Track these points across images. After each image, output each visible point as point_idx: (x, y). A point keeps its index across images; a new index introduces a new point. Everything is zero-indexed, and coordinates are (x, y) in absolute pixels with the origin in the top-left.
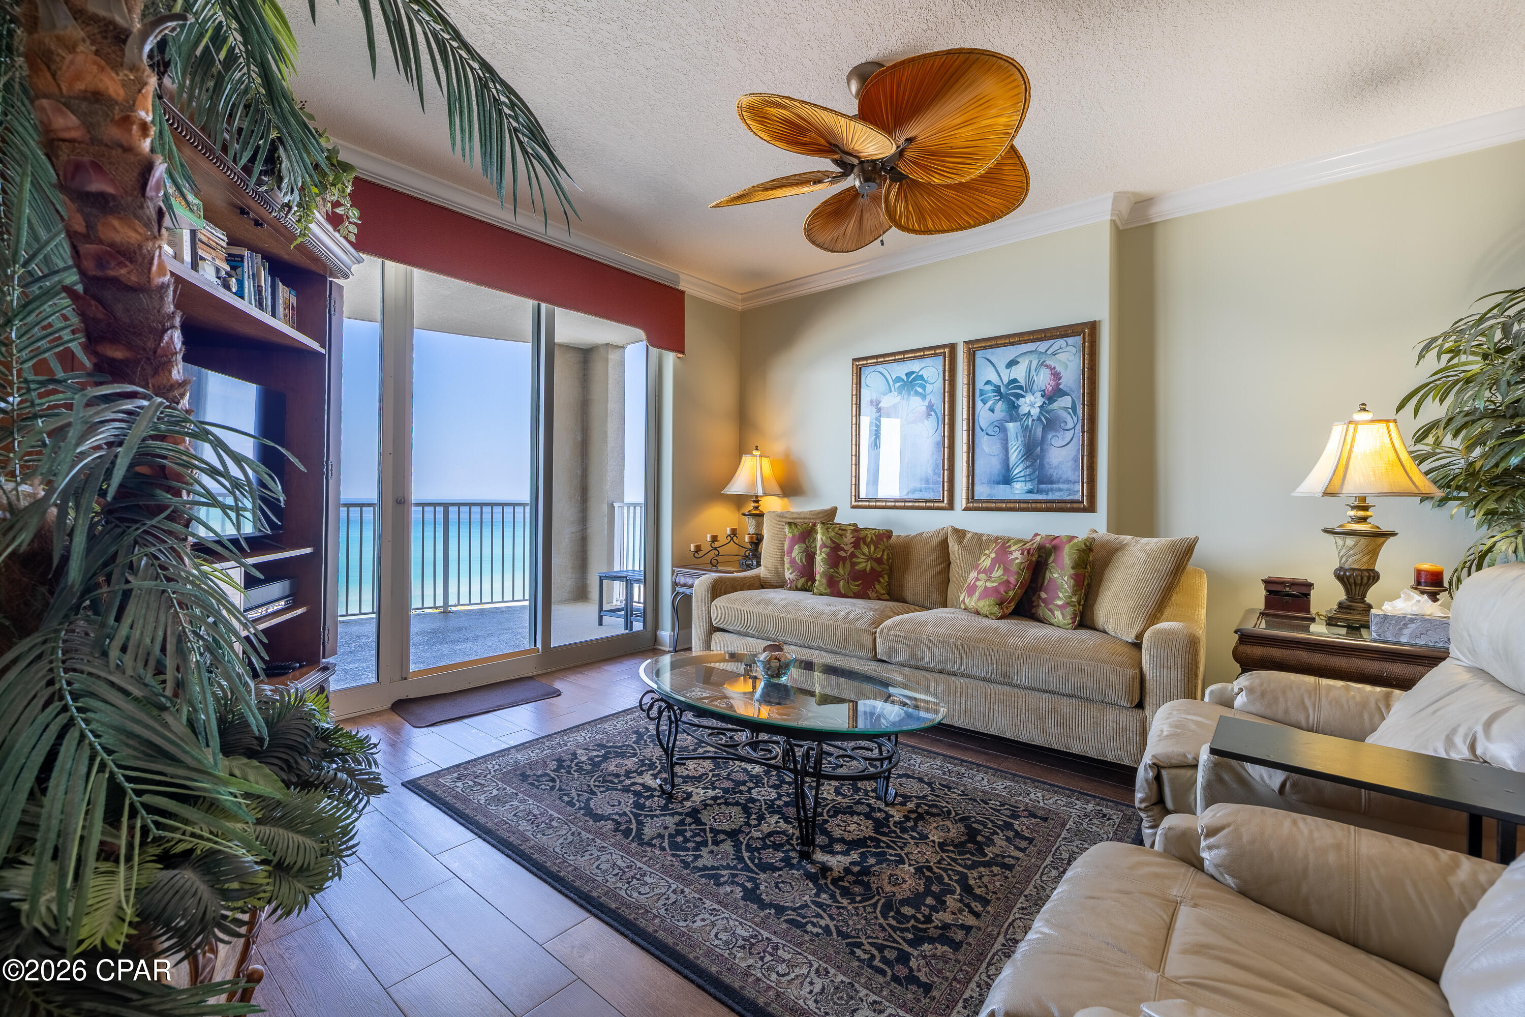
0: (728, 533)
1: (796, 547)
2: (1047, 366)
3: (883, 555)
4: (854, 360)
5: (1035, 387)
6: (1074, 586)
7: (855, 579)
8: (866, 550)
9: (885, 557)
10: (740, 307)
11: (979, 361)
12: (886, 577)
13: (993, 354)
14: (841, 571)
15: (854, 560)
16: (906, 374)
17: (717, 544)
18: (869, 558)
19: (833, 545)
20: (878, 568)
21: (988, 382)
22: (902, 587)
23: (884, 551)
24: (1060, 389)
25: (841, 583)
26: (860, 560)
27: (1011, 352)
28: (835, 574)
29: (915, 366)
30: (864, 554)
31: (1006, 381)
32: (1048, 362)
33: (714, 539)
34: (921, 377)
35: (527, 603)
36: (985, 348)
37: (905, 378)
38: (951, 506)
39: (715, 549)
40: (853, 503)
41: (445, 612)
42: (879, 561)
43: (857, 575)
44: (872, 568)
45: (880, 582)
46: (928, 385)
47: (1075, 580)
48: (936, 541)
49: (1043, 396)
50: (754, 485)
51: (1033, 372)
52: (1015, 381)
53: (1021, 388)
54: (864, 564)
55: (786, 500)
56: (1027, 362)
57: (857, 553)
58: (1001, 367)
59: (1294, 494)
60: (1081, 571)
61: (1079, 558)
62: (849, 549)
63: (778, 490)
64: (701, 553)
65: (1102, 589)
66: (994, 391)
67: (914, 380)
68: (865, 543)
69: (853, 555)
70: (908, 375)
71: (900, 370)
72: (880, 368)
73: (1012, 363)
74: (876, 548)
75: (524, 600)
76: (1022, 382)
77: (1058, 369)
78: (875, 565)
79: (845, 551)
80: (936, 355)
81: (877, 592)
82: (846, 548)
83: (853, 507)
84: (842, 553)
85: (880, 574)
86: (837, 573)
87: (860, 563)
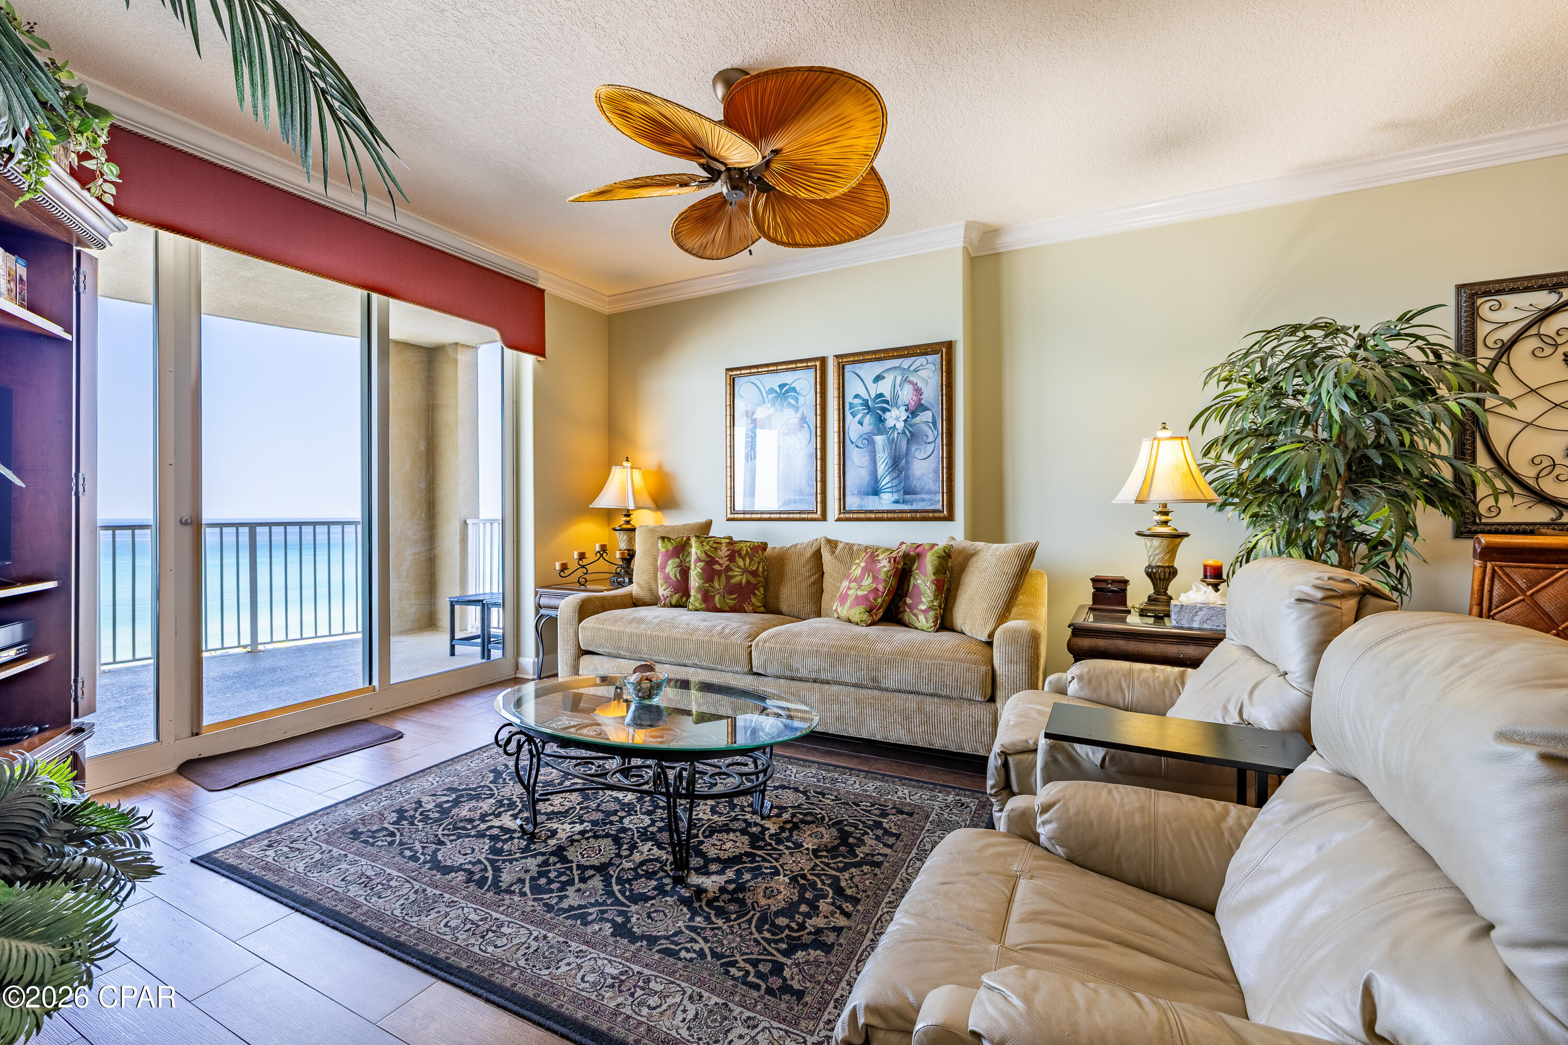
0: (598, 549)
1: (670, 562)
2: (910, 382)
3: (758, 567)
4: (727, 370)
5: (899, 402)
6: (935, 591)
7: (731, 593)
8: (741, 563)
9: (761, 569)
10: (606, 310)
11: (848, 375)
12: (762, 589)
13: (860, 368)
14: (716, 585)
15: (730, 573)
16: (779, 386)
17: (585, 562)
18: (745, 571)
19: (708, 559)
20: (753, 581)
21: (857, 396)
22: (777, 598)
23: (759, 563)
24: (922, 405)
25: (717, 597)
26: (736, 573)
27: (877, 368)
28: (710, 589)
29: (787, 378)
30: (739, 567)
31: (873, 396)
32: (911, 378)
33: (582, 556)
34: (794, 390)
35: (359, 636)
36: (854, 362)
37: (778, 390)
38: (824, 518)
39: (583, 567)
40: (730, 516)
41: (254, 652)
42: (754, 574)
43: (732, 589)
44: (748, 581)
45: (755, 595)
46: (800, 397)
47: (936, 585)
48: (809, 553)
49: (906, 410)
50: (625, 498)
51: (897, 387)
52: (881, 395)
53: (887, 402)
54: (739, 578)
55: (659, 513)
56: (892, 377)
57: (732, 566)
58: (869, 380)
59: (1113, 502)
60: (942, 576)
61: (939, 564)
62: (725, 562)
63: (650, 503)
64: (567, 572)
65: (960, 592)
66: (862, 405)
67: (787, 391)
68: (740, 556)
69: (728, 569)
70: (781, 386)
71: (773, 381)
72: (753, 379)
73: (878, 378)
74: (751, 560)
75: (357, 632)
76: (888, 396)
77: (920, 385)
78: (751, 578)
79: (720, 565)
80: (808, 367)
81: (753, 605)
82: (721, 561)
83: (728, 520)
84: (717, 567)
85: (756, 587)
86: (713, 587)
87: (735, 576)
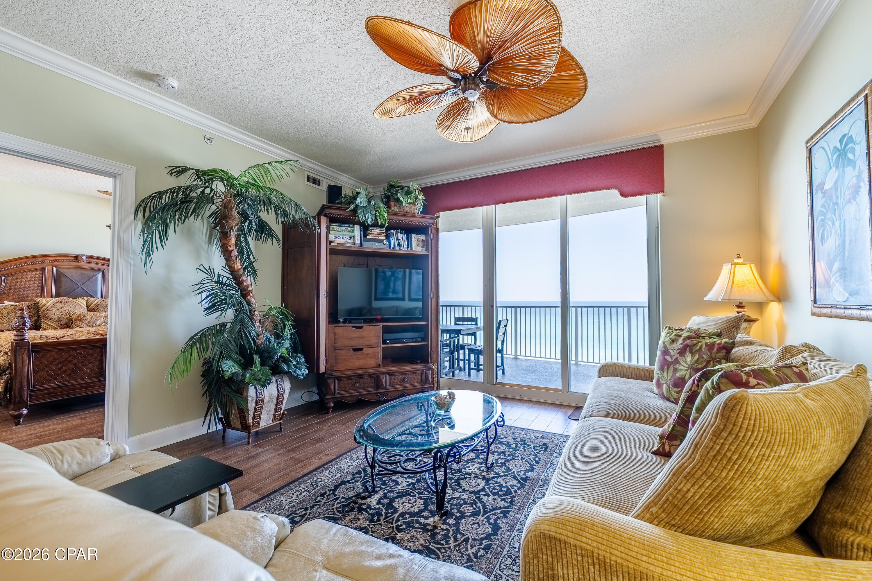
4: (807, 143)
8: (689, 358)
14: (665, 374)
15: (677, 366)
16: (840, 141)
18: (690, 367)
26: (682, 367)
29: (845, 127)
30: (686, 362)
34: (850, 139)
37: (840, 147)
40: (813, 310)
43: (677, 382)
46: (855, 147)
54: (684, 372)
57: (681, 359)
67: (846, 144)
71: (836, 137)
72: (822, 143)
79: (672, 357)
80: (857, 105)
82: (672, 353)
83: (814, 314)
84: (668, 358)
86: (663, 376)
87: (681, 370)
